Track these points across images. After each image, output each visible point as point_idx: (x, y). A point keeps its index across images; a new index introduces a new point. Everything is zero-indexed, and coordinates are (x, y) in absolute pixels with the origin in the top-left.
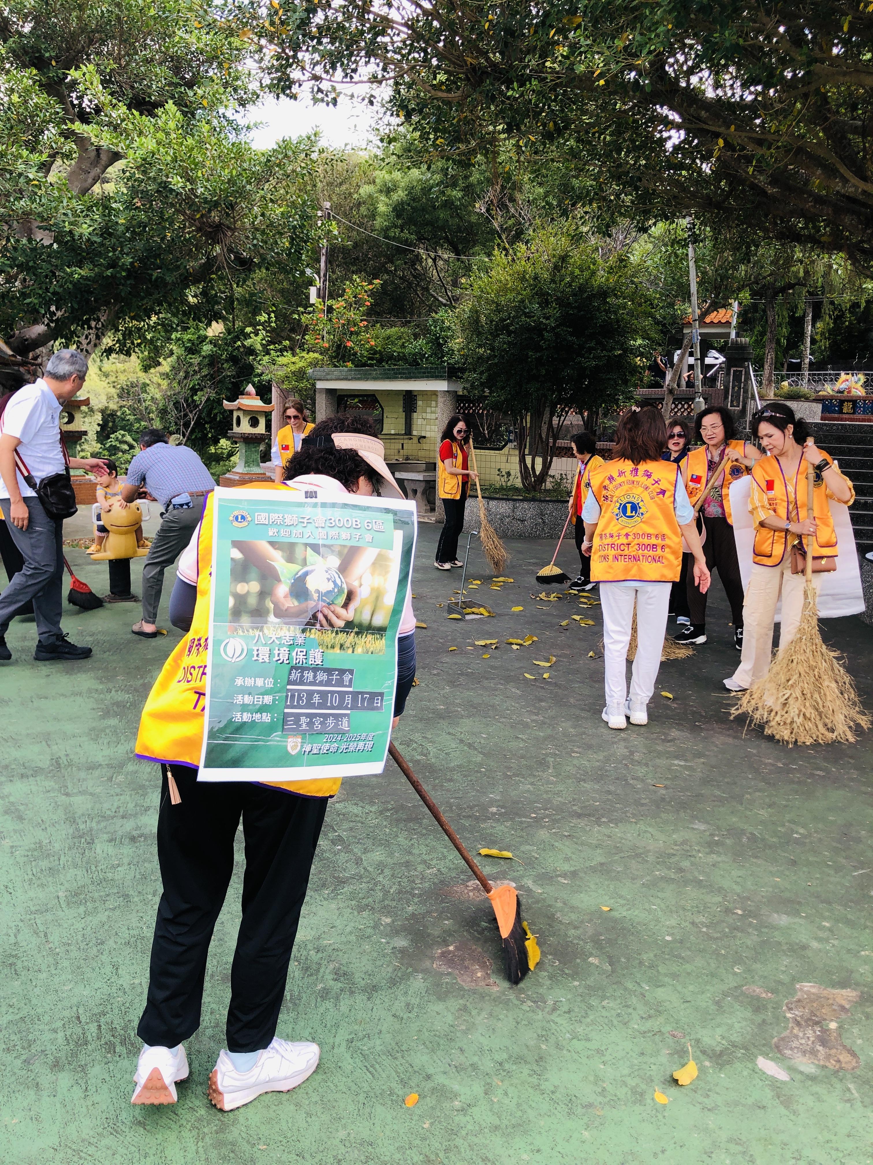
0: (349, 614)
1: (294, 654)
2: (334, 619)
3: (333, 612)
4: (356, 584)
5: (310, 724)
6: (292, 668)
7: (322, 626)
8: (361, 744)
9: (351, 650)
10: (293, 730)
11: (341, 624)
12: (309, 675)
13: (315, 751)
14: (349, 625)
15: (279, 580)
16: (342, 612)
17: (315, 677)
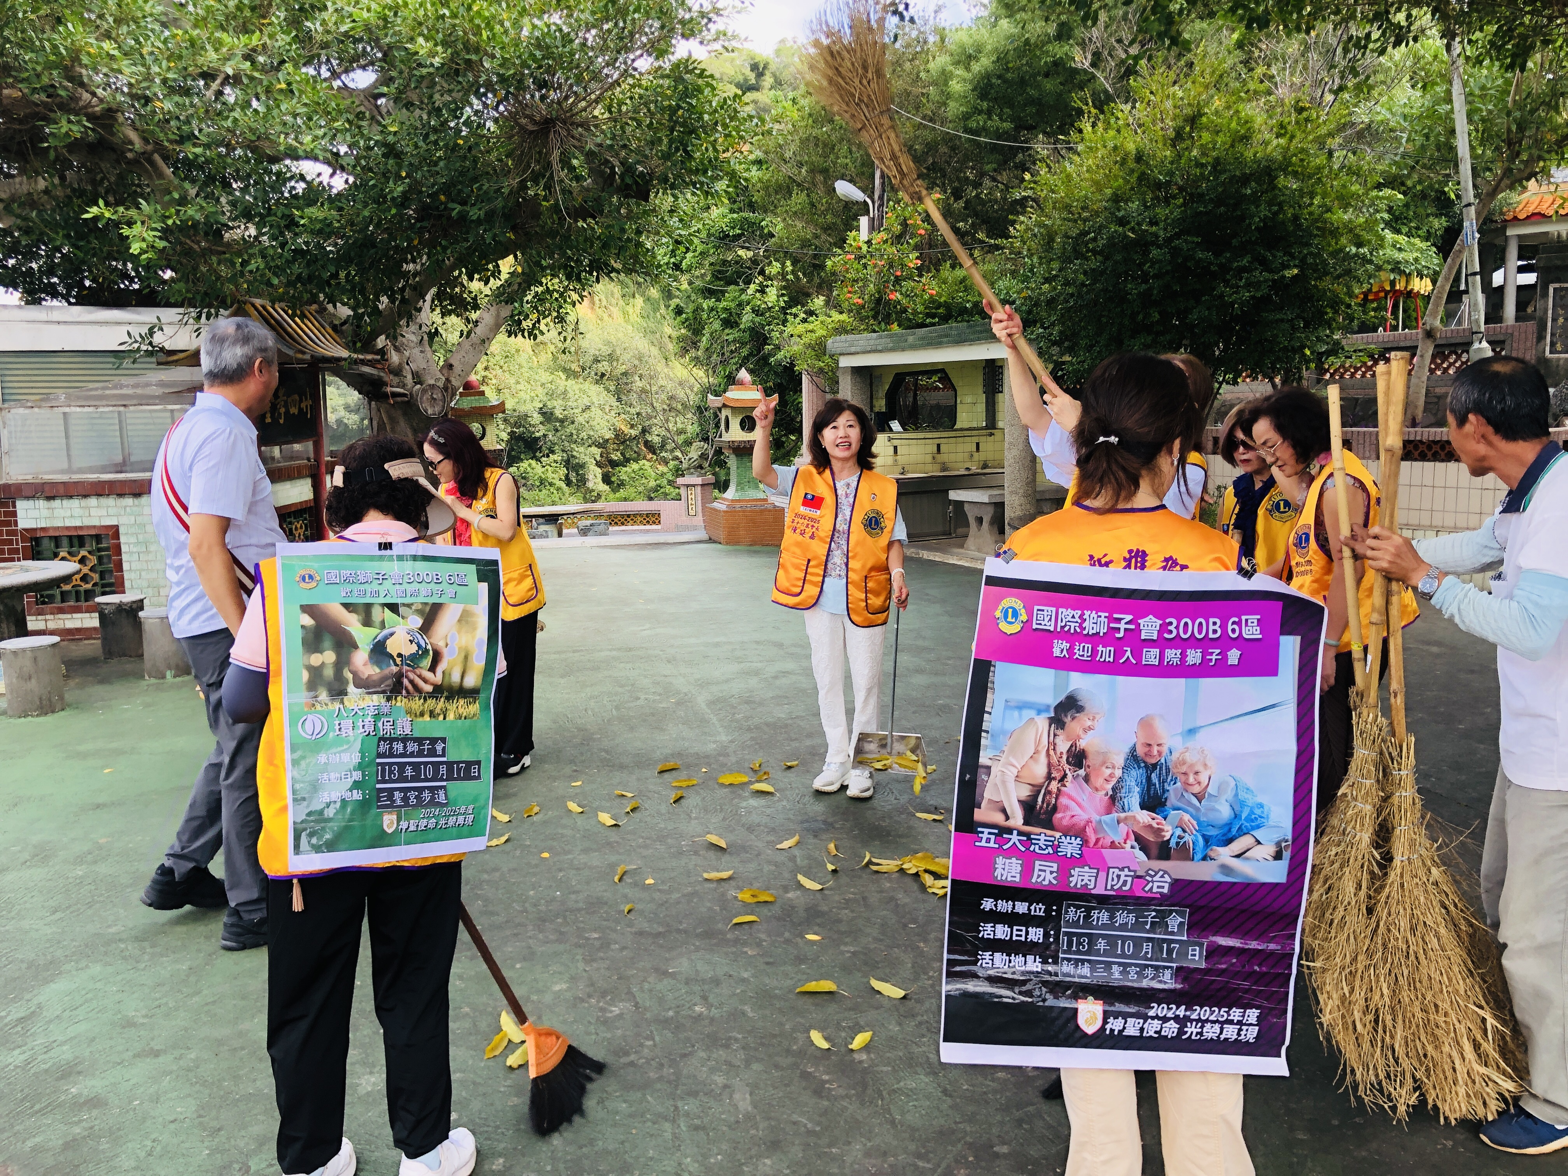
0: (438, 678)
1: (380, 724)
2: (421, 683)
3: (420, 676)
4: (441, 644)
5: (405, 799)
6: (380, 739)
7: (408, 692)
8: (461, 819)
9: (441, 717)
10: (386, 806)
11: (429, 688)
12: (399, 747)
13: (412, 828)
14: (438, 690)
15: (356, 647)
16: (429, 675)
17: (405, 747)
